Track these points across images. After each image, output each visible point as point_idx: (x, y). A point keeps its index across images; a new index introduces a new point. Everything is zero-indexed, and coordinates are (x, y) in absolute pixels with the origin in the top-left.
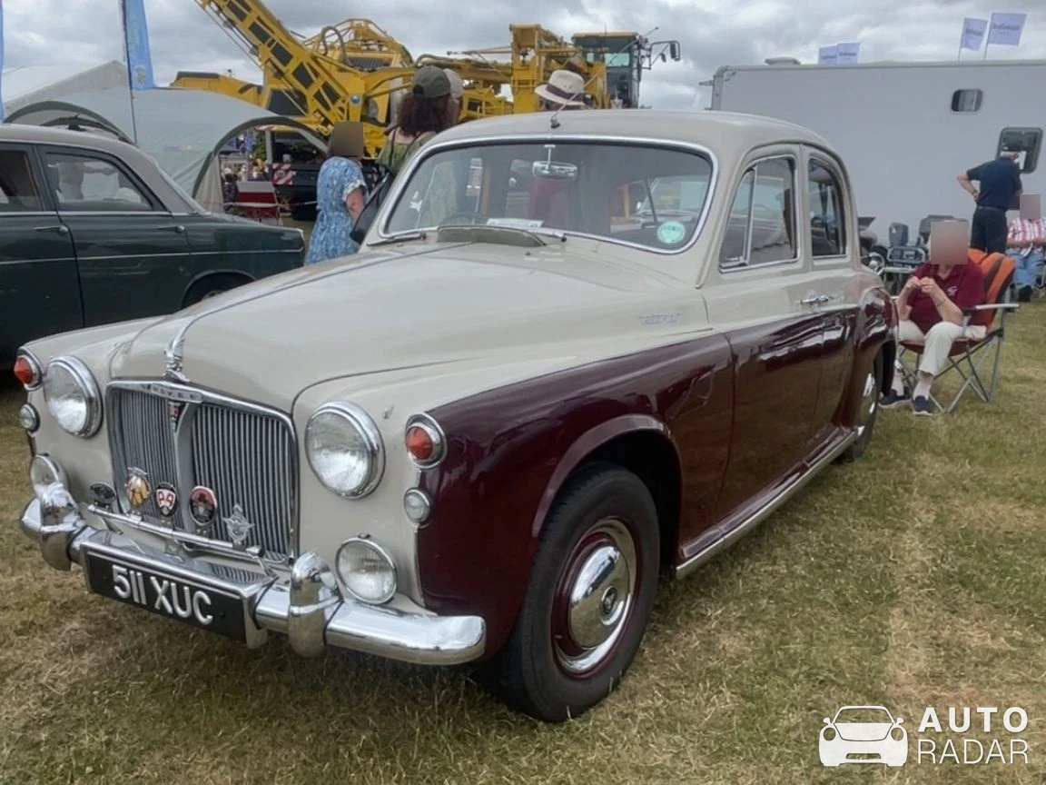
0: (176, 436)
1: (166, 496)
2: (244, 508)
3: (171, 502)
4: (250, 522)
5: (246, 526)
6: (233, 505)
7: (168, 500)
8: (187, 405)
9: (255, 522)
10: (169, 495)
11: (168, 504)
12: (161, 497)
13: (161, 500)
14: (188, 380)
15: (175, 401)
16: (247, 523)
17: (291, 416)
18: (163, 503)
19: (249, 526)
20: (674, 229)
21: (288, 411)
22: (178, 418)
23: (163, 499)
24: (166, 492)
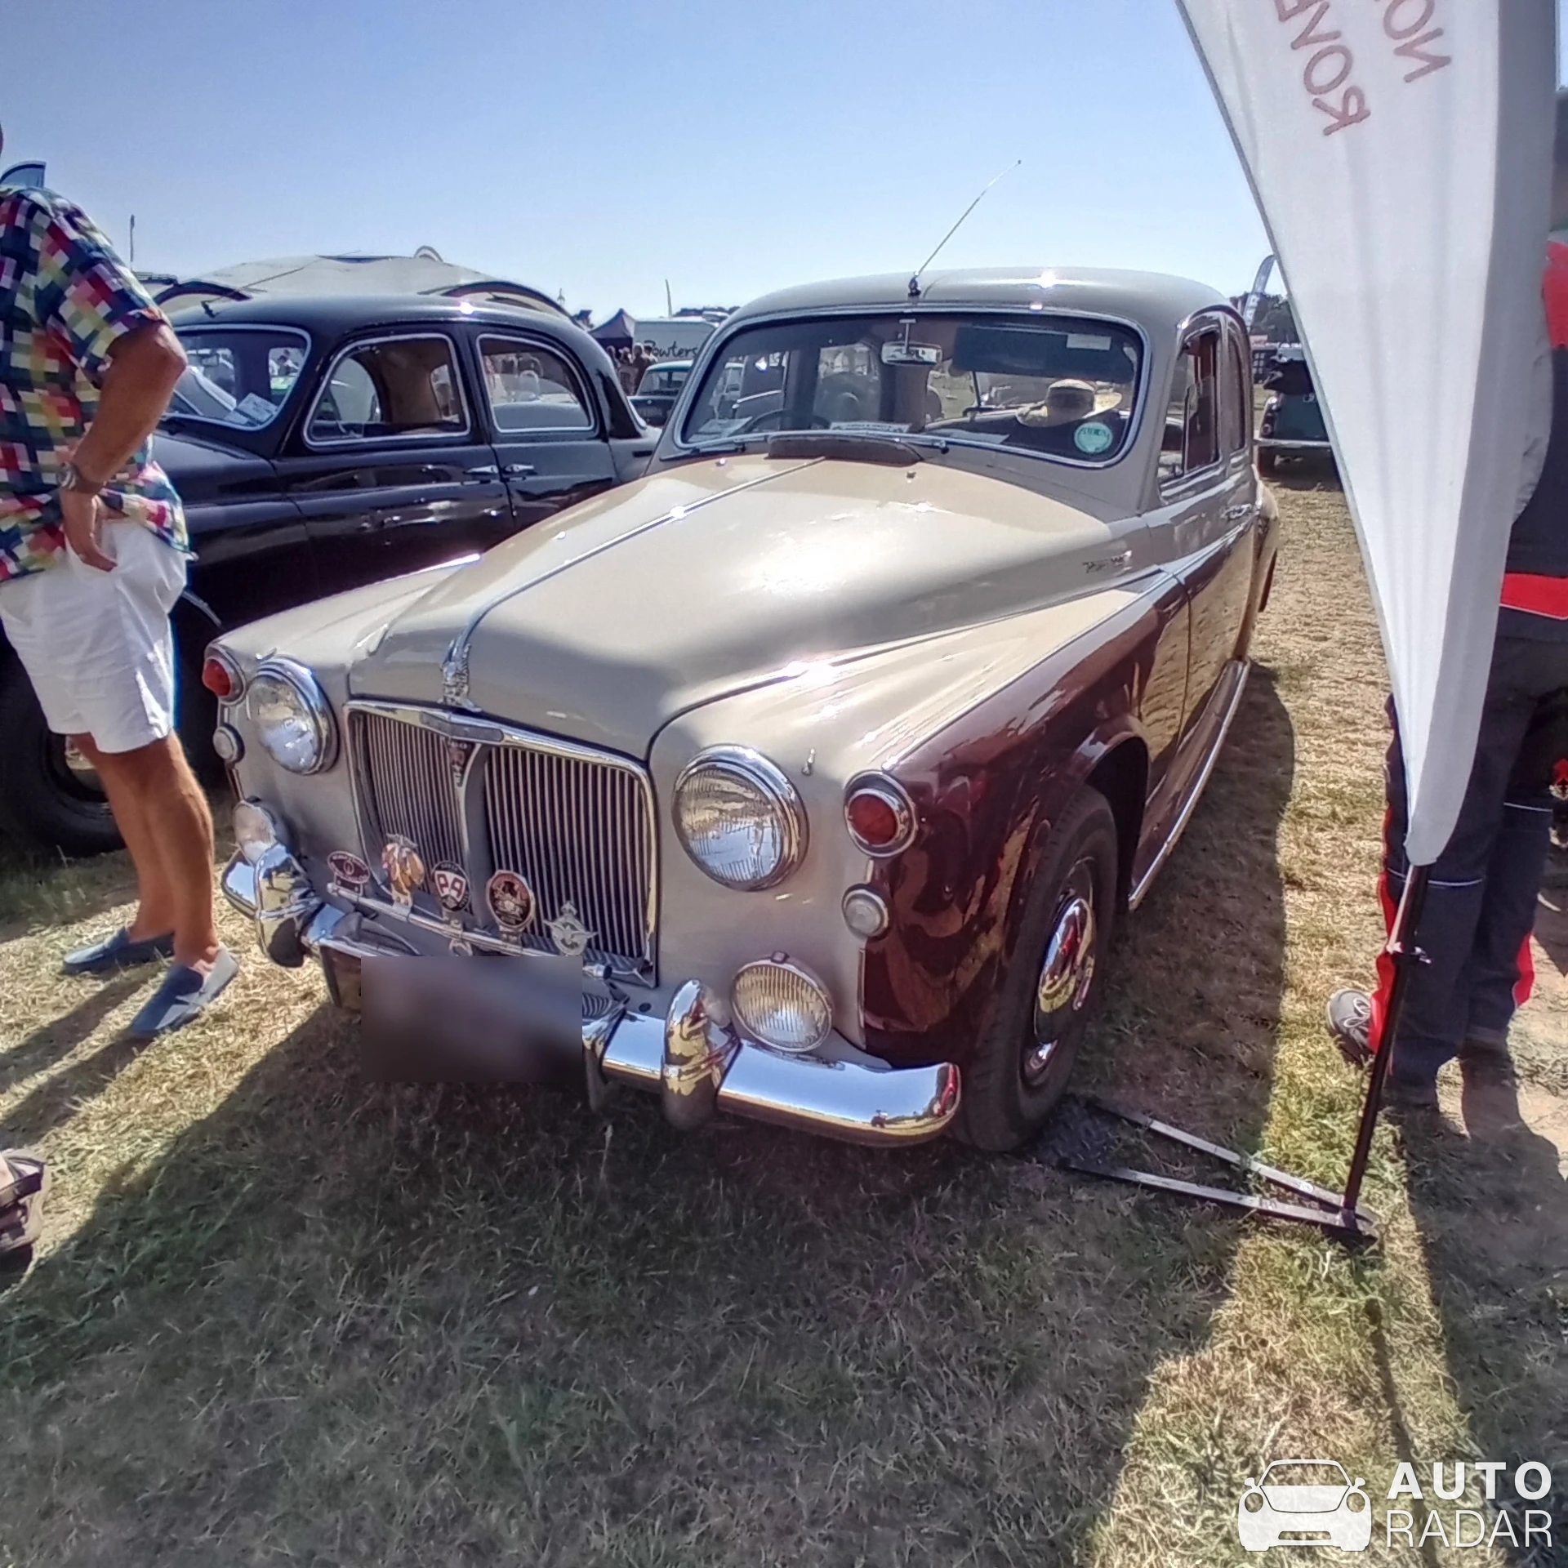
0: (461, 792)
1: (450, 881)
2: (577, 907)
3: (459, 891)
4: (587, 929)
5: (582, 936)
6: (561, 904)
7: (453, 887)
8: (478, 746)
9: (595, 929)
10: (456, 880)
11: (454, 893)
12: (442, 881)
13: (442, 886)
14: (478, 710)
15: (459, 742)
16: (581, 930)
17: (645, 764)
18: (446, 891)
19: (591, 935)
20: (1097, 432)
21: (642, 757)
22: (464, 766)
23: (446, 885)
24: (450, 876)
